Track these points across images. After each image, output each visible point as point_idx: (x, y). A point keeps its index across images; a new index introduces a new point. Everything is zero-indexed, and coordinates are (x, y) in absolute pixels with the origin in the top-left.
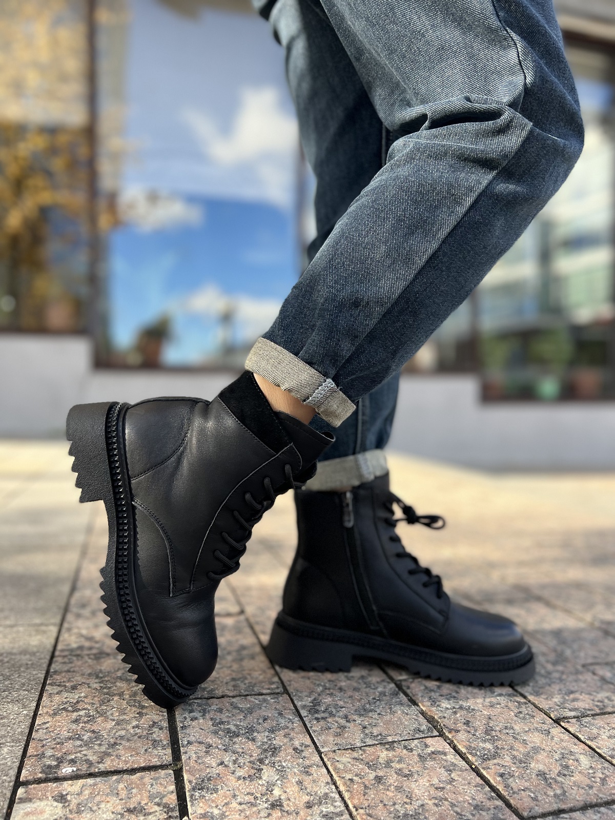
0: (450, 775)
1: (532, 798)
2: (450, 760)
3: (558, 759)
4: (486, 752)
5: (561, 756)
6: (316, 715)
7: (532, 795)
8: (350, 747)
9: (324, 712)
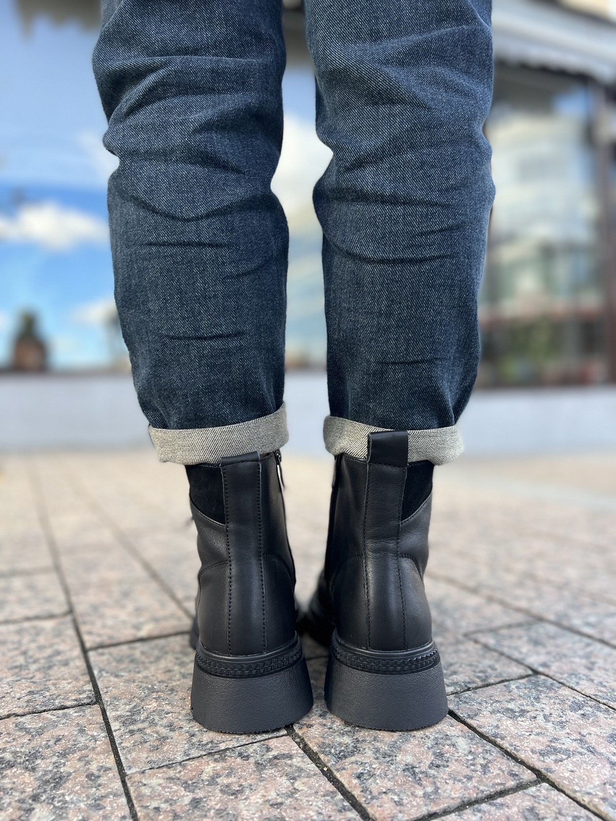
0: (293, 784)
1: (395, 802)
2: (296, 764)
3: (430, 746)
4: (343, 748)
5: (434, 743)
6: (131, 727)
7: (396, 798)
8: (168, 763)
9: (143, 721)
